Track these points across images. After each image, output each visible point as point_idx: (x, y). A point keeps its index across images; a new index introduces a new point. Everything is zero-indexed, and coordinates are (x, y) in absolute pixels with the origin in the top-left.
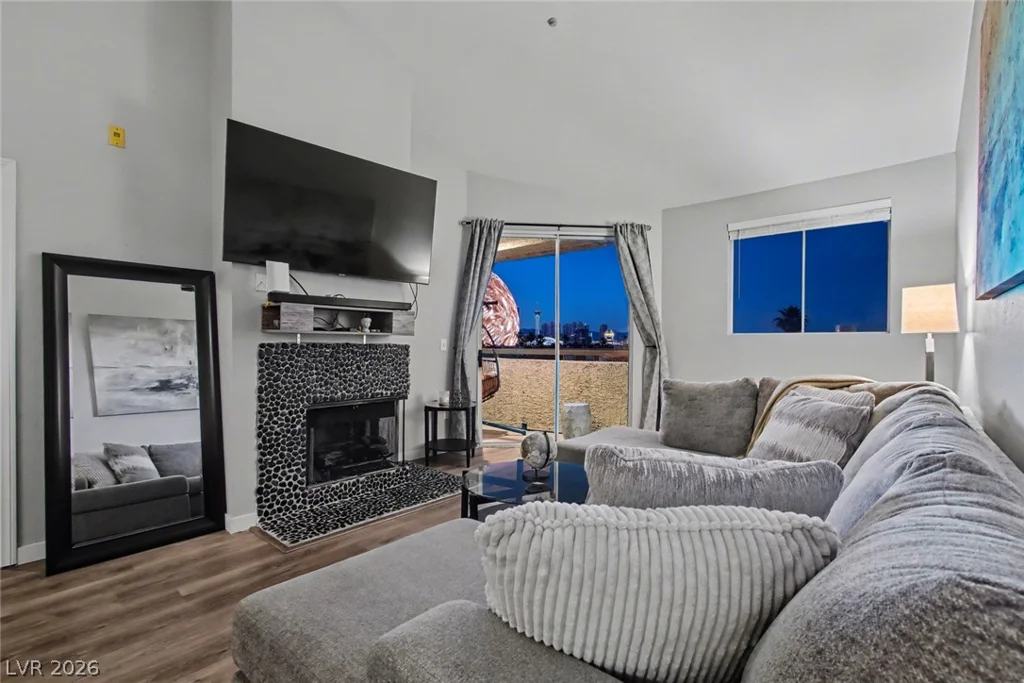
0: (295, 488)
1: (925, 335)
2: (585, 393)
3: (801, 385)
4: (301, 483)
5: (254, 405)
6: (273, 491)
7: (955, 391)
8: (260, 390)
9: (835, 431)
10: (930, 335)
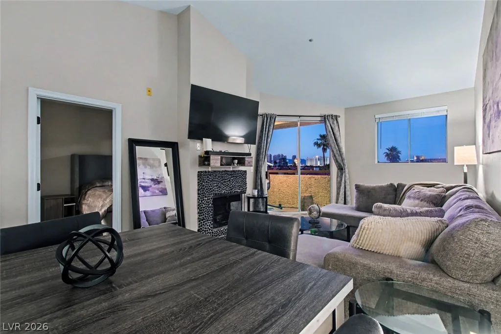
0: (210, 229)
1: (464, 165)
2: (309, 190)
3: (415, 186)
4: (211, 227)
5: (196, 195)
6: (203, 230)
7: (476, 187)
8: (198, 190)
9: (432, 203)
10: (465, 166)
